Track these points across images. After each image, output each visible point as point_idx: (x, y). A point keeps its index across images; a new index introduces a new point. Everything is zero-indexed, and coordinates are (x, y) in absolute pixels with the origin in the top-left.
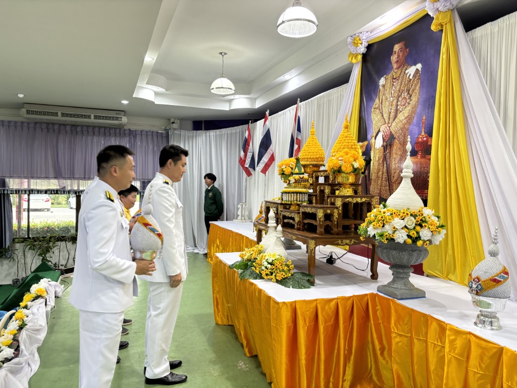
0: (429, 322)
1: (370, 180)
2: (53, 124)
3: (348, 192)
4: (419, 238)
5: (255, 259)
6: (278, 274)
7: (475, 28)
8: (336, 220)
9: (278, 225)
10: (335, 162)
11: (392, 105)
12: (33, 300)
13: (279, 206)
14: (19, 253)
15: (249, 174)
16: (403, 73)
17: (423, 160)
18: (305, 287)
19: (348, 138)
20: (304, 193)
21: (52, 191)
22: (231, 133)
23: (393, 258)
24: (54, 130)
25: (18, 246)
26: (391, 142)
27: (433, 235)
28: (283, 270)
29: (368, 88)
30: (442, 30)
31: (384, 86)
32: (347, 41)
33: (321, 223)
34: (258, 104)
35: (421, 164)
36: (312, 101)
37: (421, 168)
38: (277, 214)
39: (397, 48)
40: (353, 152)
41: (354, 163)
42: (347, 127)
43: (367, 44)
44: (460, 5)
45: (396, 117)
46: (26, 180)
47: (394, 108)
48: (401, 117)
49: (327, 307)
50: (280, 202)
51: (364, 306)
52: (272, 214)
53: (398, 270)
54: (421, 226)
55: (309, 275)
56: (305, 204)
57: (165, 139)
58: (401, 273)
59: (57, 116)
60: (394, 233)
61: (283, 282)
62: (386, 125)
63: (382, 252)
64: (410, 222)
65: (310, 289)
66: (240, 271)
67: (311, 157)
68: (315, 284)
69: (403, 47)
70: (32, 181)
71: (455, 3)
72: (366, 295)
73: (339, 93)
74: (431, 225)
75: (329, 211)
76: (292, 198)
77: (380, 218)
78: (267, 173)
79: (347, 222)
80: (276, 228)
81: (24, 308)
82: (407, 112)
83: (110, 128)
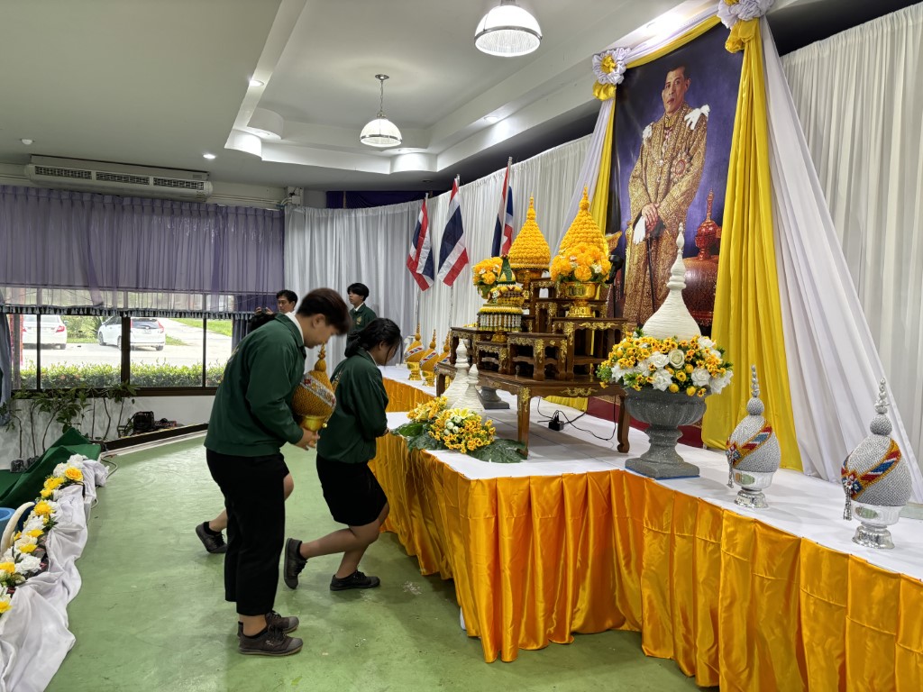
0: (699, 509)
1: (623, 295)
2: (81, 192)
3: (582, 312)
4: (690, 383)
5: (434, 418)
6: (470, 441)
7: (796, 49)
8: (563, 356)
9: (471, 366)
10: (564, 263)
11: (661, 173)
12: (62, 487)
13: (474, 336)
14: (23, 416)
15: (424, 286)
16: (680, 119)
17: (707, 263)
18: (512, 461)
19: (586, 226)
20: (515, 315)
21: (79, 309)
22: (394, 215)
23: (650, 415)
24: (83, 203)
25: (20, 403)
26: (659, 233)
27: (711, 378)
28: (478, 435)
29: (625, 145)
30: (743, 51)
31: (649, 140)
32: (591, 62)
33: (541, 362)
34: (442, 165)
35: (704, 269)
36: (532, 161)
37: (703, 276)
38: (470, 349)
39: (672, 77)
40: (593, 248)
41: (594, 266)
42: (585, 208)
43: (624, 69)
44: (773, 11)
45: (667, 191)
46: (36, 290)
47: (664, 177)
48: (676, 192)
49: (545, 490)
50: (475, 329)
51: (604, 490)
52: (462, 347)
53: (657, 434)
54: (694, 365)
55: (519, 443)
56: (517, 332)
57: (277, 223)
58: (662, 439)
59: (89, 178)
60: (651, 375)
61: (477, 453)
62: (652, 205)
63: (633, 405)
64: (677, 357)
65: (521, 464)
66: (409, 438)
67: (528, 256)
68: (528, 457)
69: (682, 76)
70: (44, 291)
71: (764, 8)
72: (608, 472)
73: (578, 150)
74: (710, 363)
75: (553, 343)
76: (495, 322)
77: (631, 352)
78: (455, 283)
79: (581, 362)
80: (468, 370)
81: (47, 499)
82: (685, 184)
83: (182, 202)
